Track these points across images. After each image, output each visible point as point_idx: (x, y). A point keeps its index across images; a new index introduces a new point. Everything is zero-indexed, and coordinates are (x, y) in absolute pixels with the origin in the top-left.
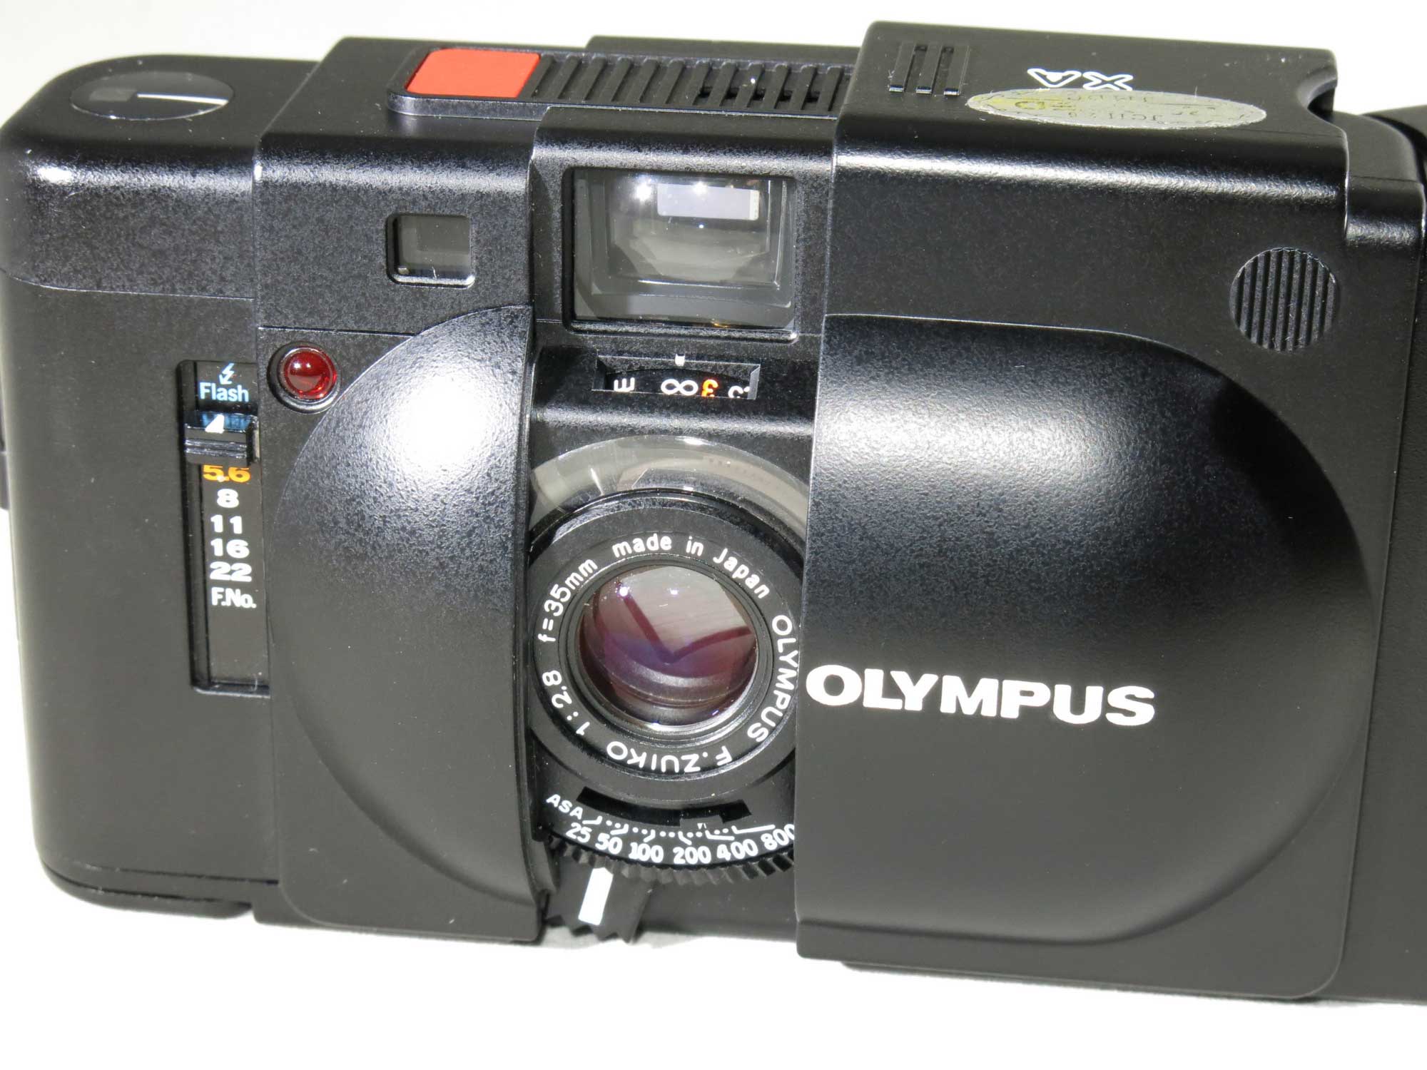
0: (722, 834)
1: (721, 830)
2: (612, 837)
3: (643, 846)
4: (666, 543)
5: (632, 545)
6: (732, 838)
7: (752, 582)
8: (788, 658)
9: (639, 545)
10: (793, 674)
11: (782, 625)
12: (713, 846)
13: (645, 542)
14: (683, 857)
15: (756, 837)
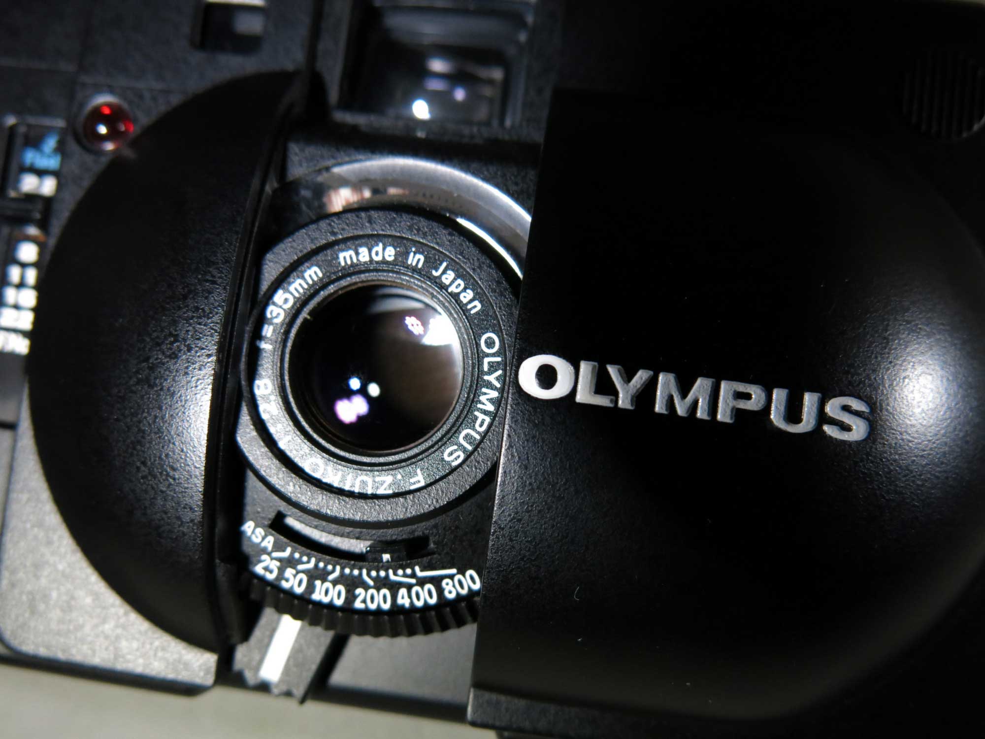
0: (405, 575)
1: (404, 570)
2: (298, 572)
3: (328, 585)
4: (390, 253)
5: (357, 254)
6: (413, 581)
7: (467, 296)
8: (492, 378)
9: (364, 255)
10: (494, 394)
11: (490, 343)
12: (394, 588)
13: (370, 251)
14: (364, 601)
15: (437, 582)
